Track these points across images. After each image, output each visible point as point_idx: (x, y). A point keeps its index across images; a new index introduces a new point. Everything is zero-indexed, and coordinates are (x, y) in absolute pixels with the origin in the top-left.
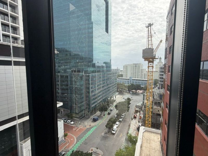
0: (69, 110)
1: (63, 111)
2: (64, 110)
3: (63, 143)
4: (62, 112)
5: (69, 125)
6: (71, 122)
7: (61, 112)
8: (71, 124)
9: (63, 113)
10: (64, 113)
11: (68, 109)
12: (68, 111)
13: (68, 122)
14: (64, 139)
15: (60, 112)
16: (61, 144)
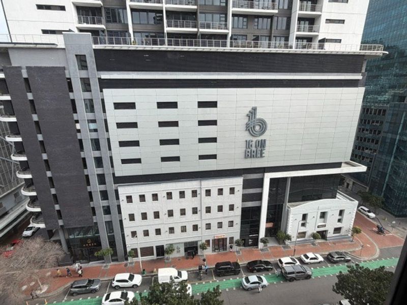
0: (368, 188)
1: (351, 183)
2: (354, 183)
3: (347, 241)
4: (348, 184)
5: (364, 217)
6: (369, 212)
7: (346, 184)
8: (368, 216)
9: (349, 187)
10: (352, 189)
11: (367, 185)
12: (366, 188)
13: (361, 208)
14: (350, 235)
15: (343, 184)
16: (344, 241)
